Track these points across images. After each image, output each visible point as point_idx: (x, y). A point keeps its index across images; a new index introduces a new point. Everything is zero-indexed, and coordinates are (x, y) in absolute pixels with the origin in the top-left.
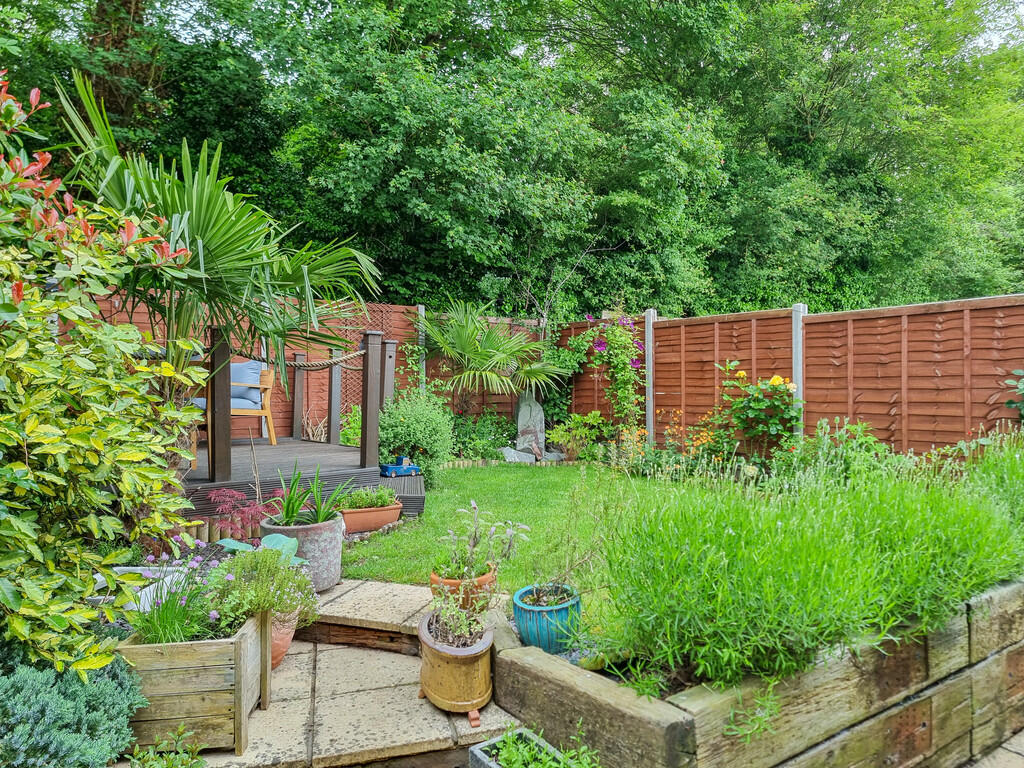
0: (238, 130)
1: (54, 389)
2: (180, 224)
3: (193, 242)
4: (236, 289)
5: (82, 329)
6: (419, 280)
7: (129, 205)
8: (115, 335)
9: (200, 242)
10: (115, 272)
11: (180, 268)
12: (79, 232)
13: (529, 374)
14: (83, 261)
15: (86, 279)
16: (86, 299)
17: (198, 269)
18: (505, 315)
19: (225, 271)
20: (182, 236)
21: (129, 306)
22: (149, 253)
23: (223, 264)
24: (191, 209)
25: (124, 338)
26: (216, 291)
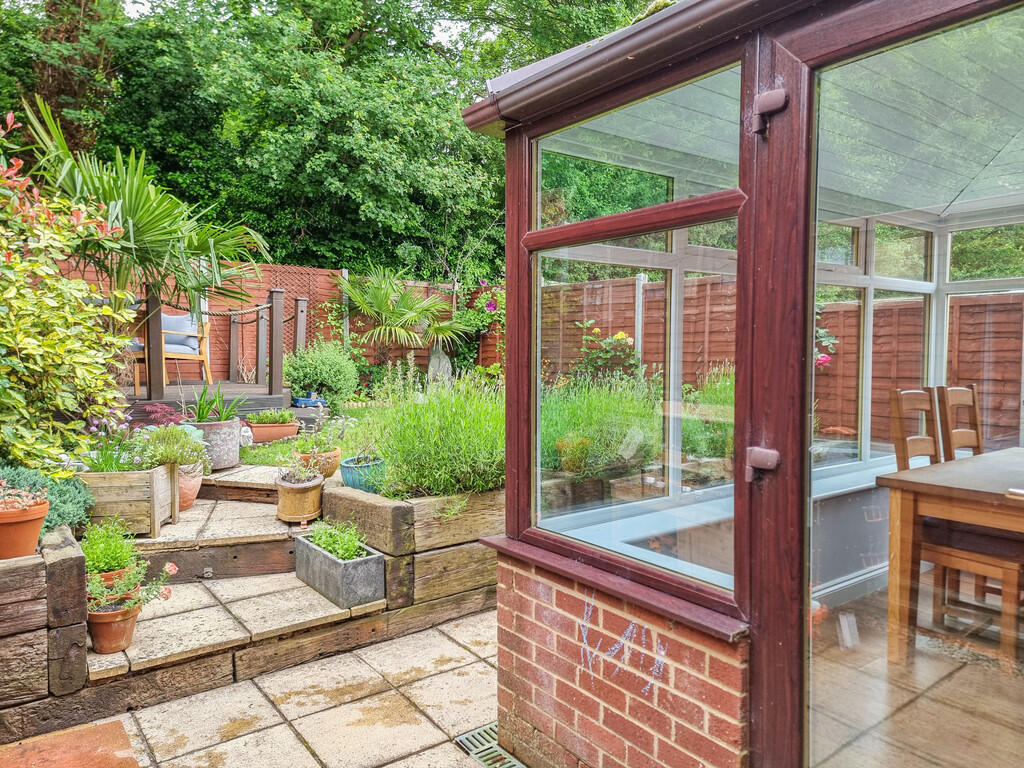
0: (179, 110)
1: (33, 318)
2: (116, 208)
3: (126, 221)
4: (160, 255)
5: (48, 281)
6: (345, 247)
7: (78, 195)
8: (70, 286)
9: (130, 221)
10: (69, 243)
11: (116, 240)
12: (44, 216)
13: (438, 330)
14: (47, 237)
15: (50, 249)
16: (50, 262)
17: (129, 241)
18: (423, 279)
19: (151, 242)
20: (117, 217)
21: (81, 266)
22: (93, 230)
23: (147, 238)
24: (124, 199)
25: (76, 288)
26: (144, 256)
